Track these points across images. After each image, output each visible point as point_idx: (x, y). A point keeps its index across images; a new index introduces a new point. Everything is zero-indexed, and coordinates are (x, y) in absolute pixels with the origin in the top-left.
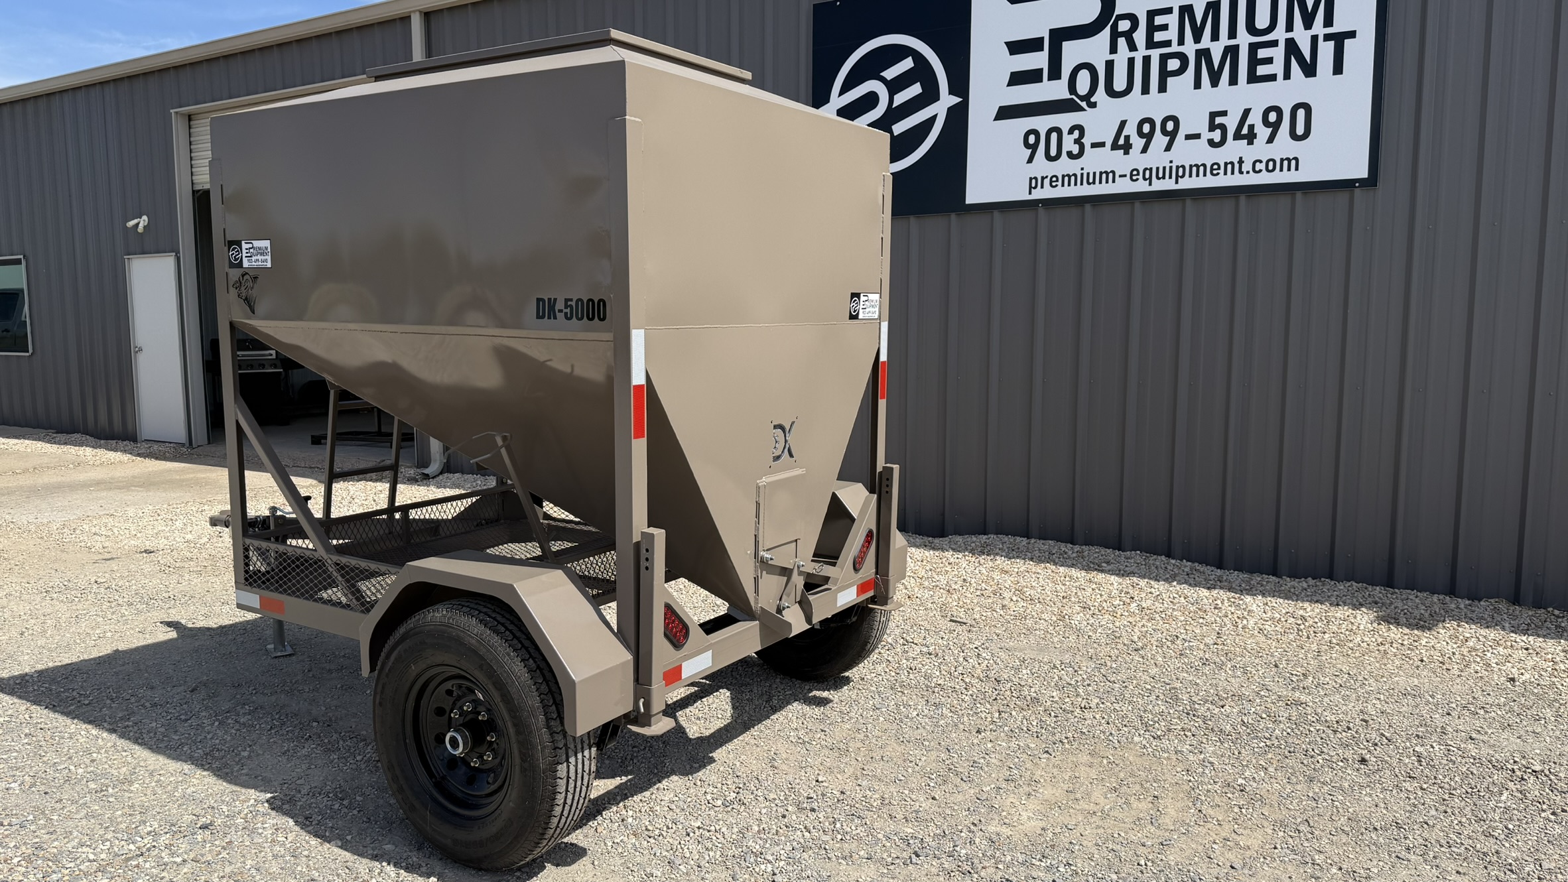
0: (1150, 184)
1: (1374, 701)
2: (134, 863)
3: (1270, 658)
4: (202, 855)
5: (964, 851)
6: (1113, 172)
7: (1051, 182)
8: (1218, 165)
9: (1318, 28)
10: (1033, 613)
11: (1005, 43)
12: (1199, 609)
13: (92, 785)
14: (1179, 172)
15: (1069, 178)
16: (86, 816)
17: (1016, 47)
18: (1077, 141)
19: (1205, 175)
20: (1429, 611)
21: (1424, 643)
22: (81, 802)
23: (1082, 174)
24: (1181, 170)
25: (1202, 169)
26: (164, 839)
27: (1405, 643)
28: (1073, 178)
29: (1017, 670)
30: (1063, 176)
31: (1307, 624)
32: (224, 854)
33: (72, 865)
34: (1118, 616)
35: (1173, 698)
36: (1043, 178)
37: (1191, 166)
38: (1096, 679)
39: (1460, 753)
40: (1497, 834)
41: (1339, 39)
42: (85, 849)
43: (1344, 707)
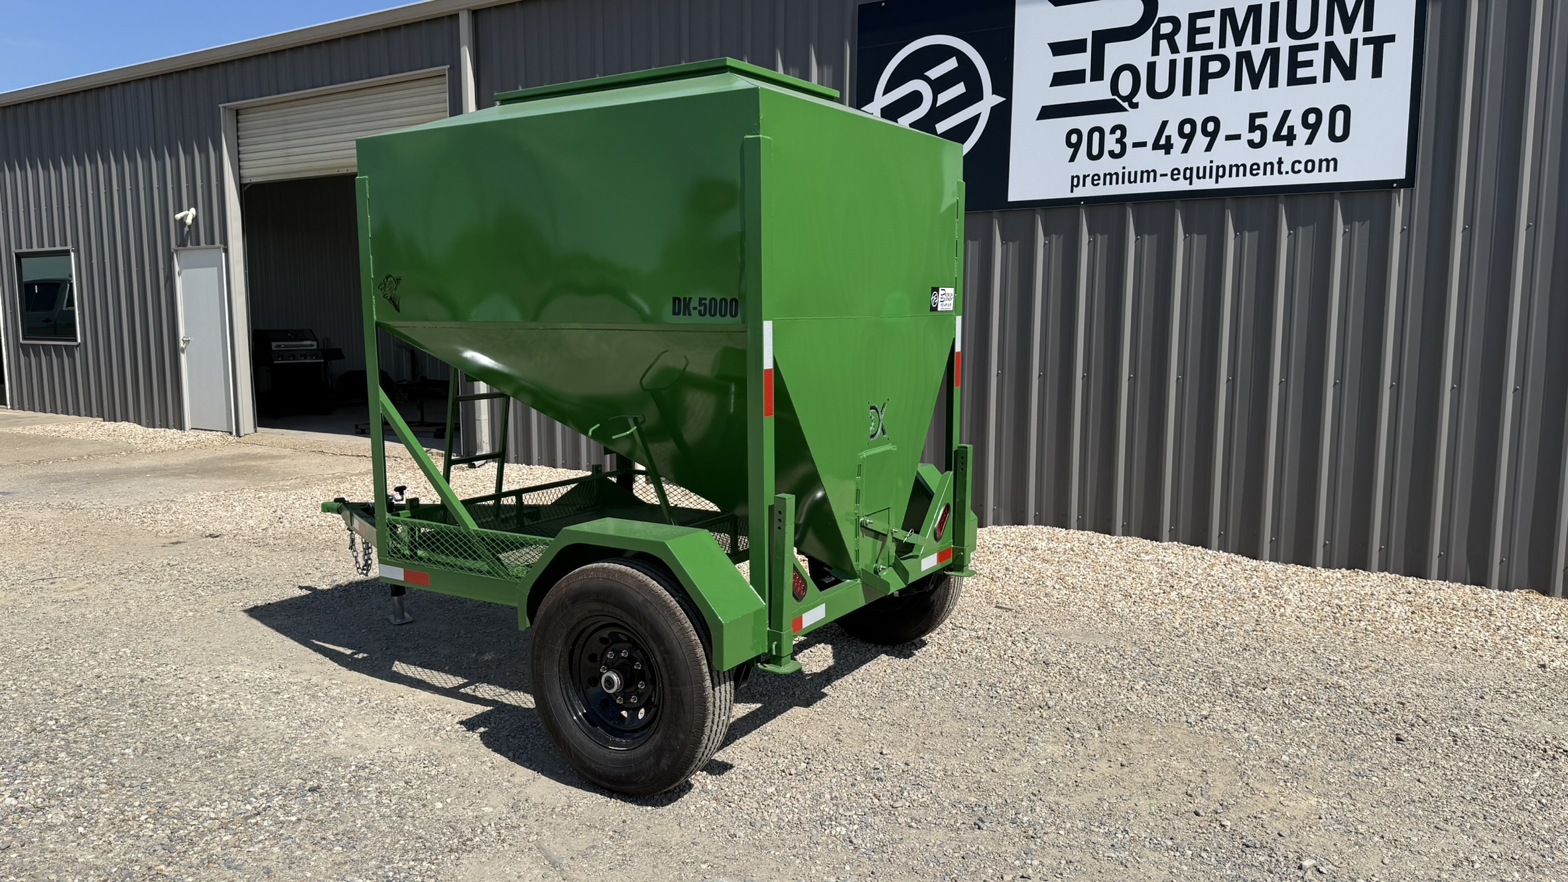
0: (1191, 184)
1: (1410, 685)
2: (253, 821)
3: (1307, 645)
4: (315, 815)
5: (1025, 819)
6: (1154, 171)
7: (1093, 180)
8: (1258, 165)
9: (1358, 32)
10: (1076, 601)
11: (1049, 44)
12: (1238, 598)
13: (201, 752)
14: (1220, 172)
15: (1110, 177)
16: (201, 779)
17: (1059, 49)
18: (1119, 141)
19: (1244, 175)
20: (1461, 602)
21: (1457, 631)
22: (193, 766)
23: (1124, 173)
24: (1221, 170)
25: (1241, 169)
26: (277, 801)
27: (1439, 631)
28: (1114, 177)
29: (1065, 653)
30: (1105, 175)
31: (1342, 612)
32: (335, 814)
33: (195, 822)
34: (1159, 604)
35: (1215, 679)
36: (1085, 177)
37: (1231, 166)
38: (1141, 663)
39: (1494, 734)
40: (1530, 808)
41: (1379, 43)
42: (207, 809)
43: (1381, 691)
